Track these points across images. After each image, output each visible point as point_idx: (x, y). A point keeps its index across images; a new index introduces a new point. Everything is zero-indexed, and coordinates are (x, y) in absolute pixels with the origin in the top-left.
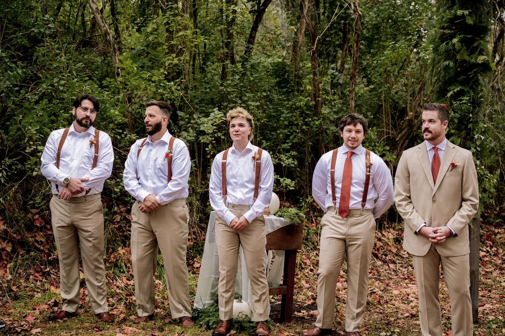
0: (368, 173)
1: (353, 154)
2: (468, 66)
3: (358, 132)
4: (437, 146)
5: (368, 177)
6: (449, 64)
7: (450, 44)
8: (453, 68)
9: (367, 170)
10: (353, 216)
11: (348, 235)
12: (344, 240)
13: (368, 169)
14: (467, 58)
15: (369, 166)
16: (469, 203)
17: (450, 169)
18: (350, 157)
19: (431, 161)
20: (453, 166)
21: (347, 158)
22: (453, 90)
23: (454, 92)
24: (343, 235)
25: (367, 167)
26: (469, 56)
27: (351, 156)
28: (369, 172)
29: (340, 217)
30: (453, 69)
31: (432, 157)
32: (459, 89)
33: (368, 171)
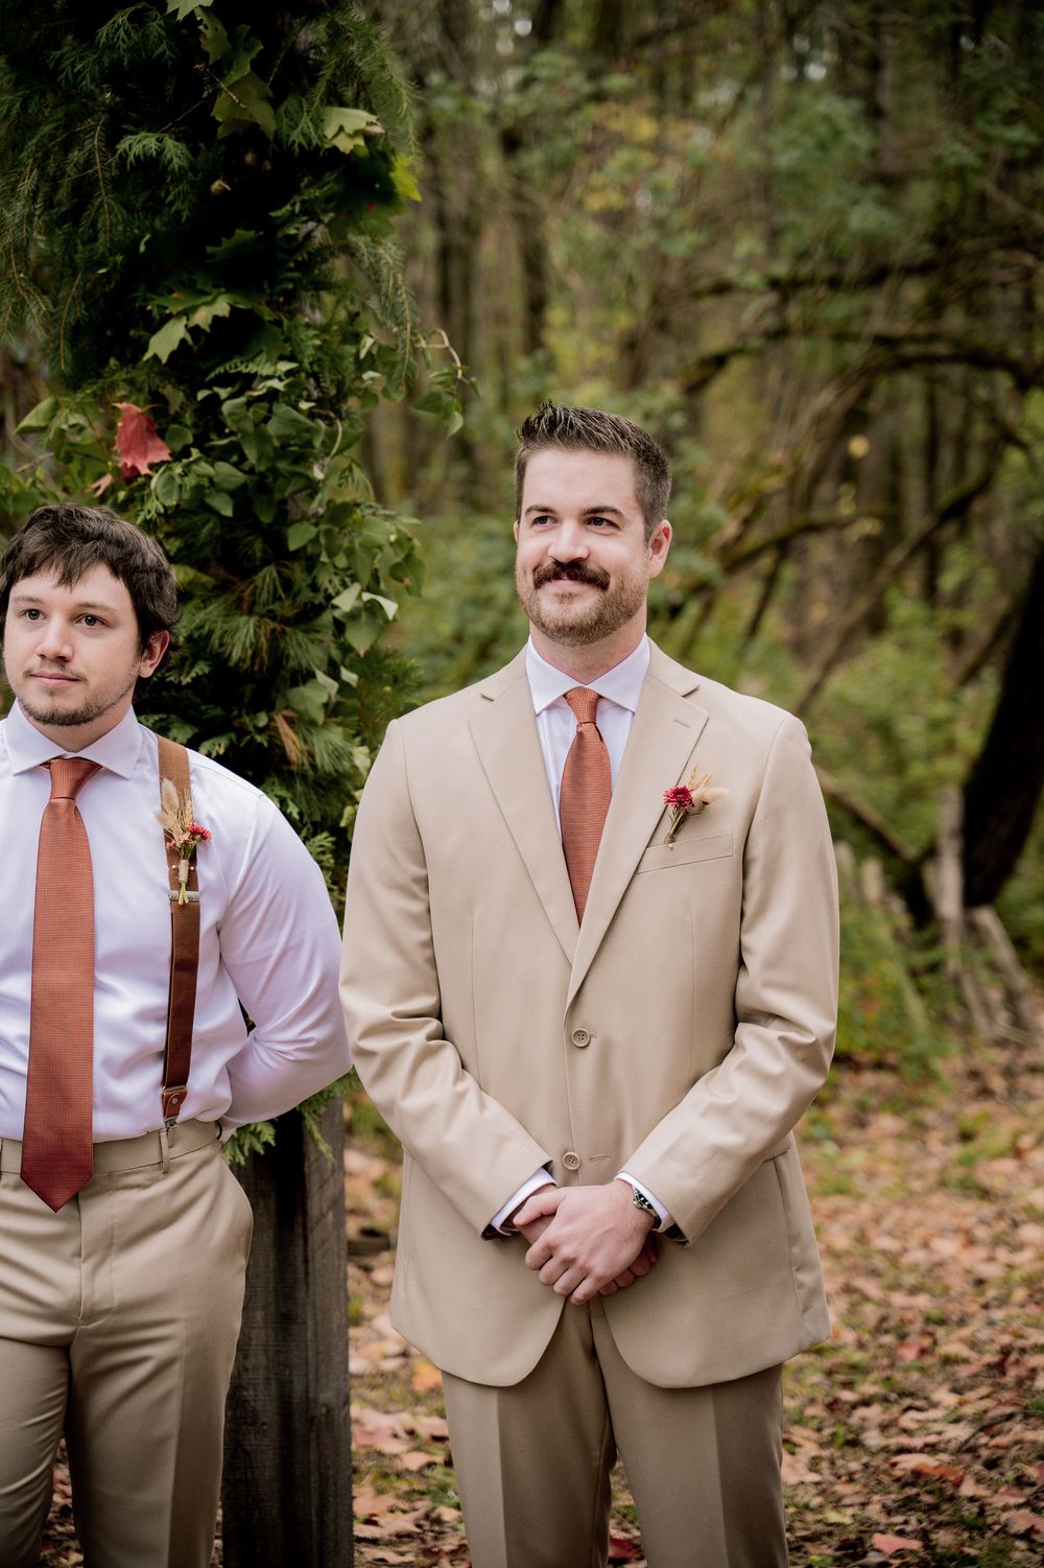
0: (184, 895)
1: (86, 772)
2: (268, 166)
3: (89, 618)
4: (596, 687)
5: (185, 921)
6: (160, 152)
7: (155, 27)
8: (180, 176)
9: (175, 873)
10: (112, 1184)
11: (91, 1316)
12: (59, 1347)
13: (183, 865)
14: (264, 116)
15: (186, 848)
16: (773, 1032)
17: (668, 827)
18: (72, 797)
19: (555, 781)
20: (684, 806)
21: (52, 807)
22: (187, 313)
23: (195, 331)
24: (57, 1316)
25: (174, 854)
26: (275, 103)
27: (77, 786)
28: (192, 883)
29: (29, 1199)
30: (184, 186)
31: (564, 753)
32: (222, 307)
33: (183, 877)
